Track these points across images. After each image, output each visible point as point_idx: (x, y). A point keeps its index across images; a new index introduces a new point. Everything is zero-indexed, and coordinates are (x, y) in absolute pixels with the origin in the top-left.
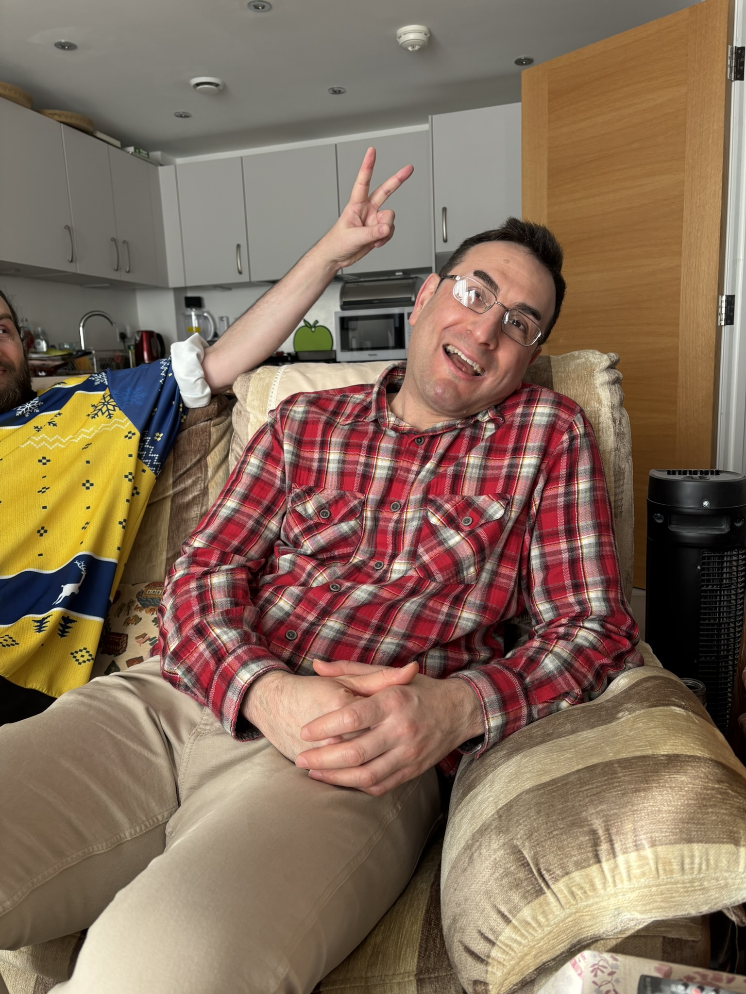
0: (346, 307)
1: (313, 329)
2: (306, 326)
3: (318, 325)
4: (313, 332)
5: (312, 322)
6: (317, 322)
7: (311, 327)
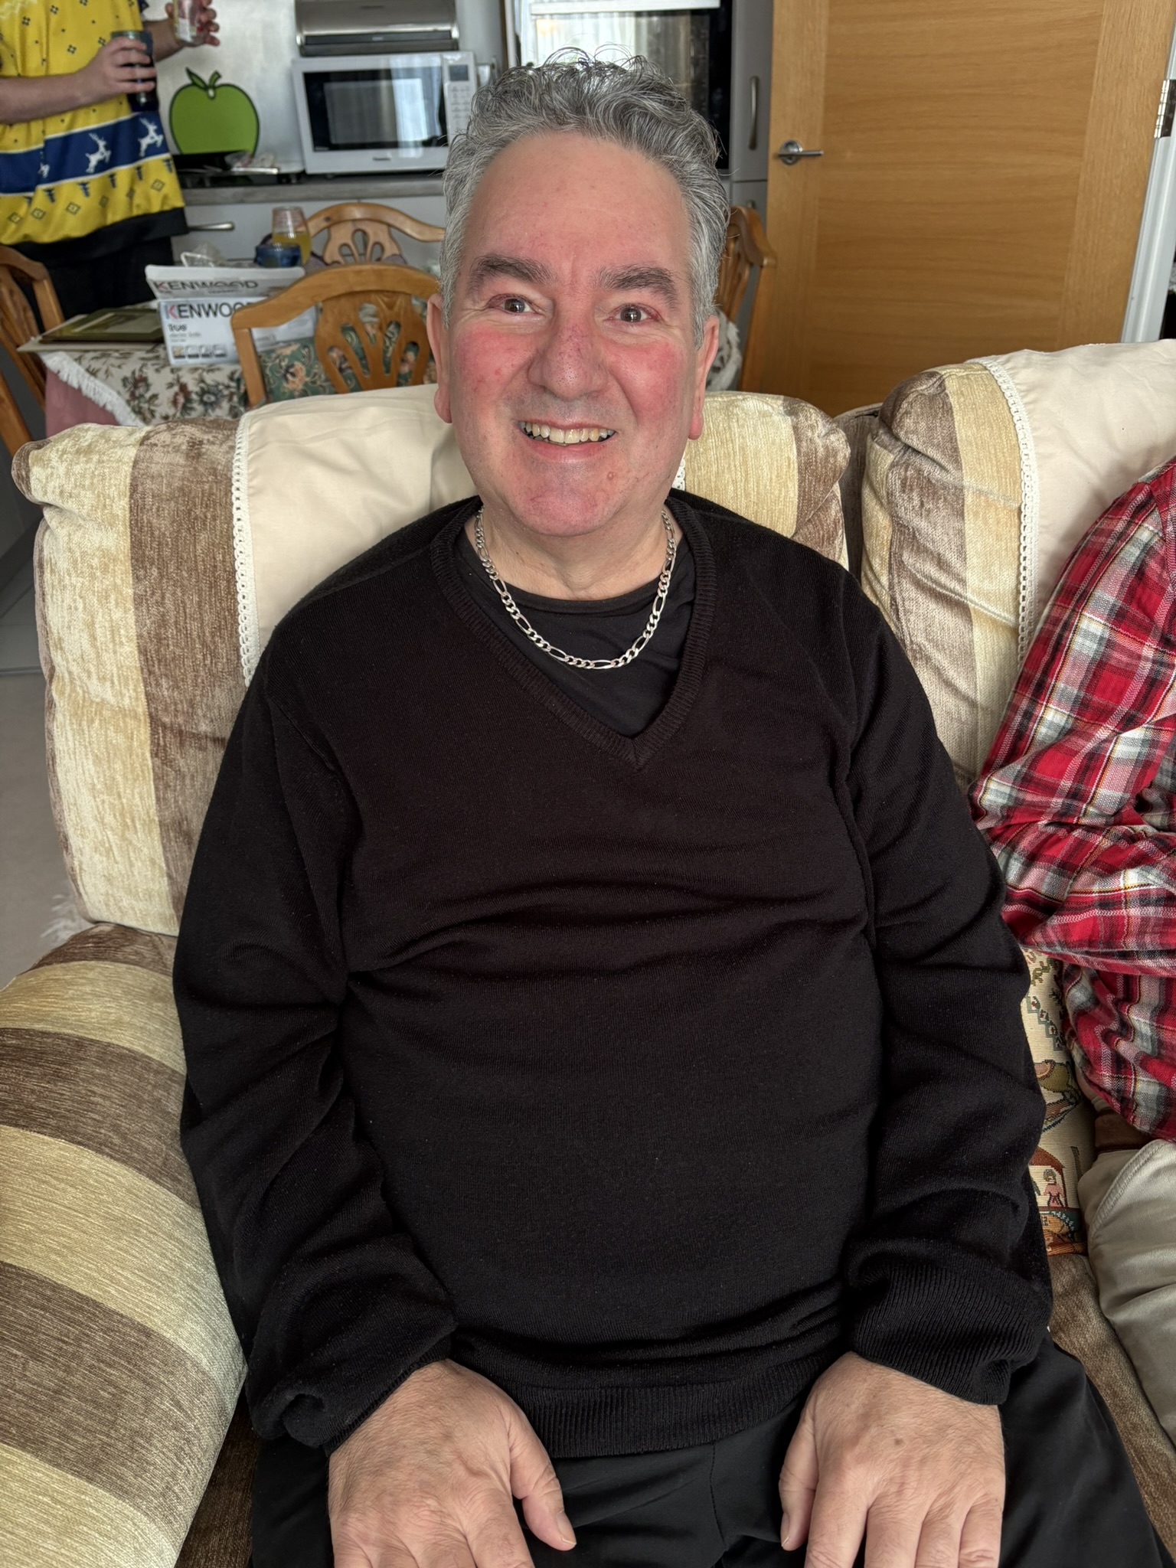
0: (310, 48)
1: (211, 93)
2: (194, 84)
3: (219, 82)
4: (213, 98)
5: (206, 77)
6: (217, 75)
7: (206, 88)
